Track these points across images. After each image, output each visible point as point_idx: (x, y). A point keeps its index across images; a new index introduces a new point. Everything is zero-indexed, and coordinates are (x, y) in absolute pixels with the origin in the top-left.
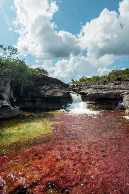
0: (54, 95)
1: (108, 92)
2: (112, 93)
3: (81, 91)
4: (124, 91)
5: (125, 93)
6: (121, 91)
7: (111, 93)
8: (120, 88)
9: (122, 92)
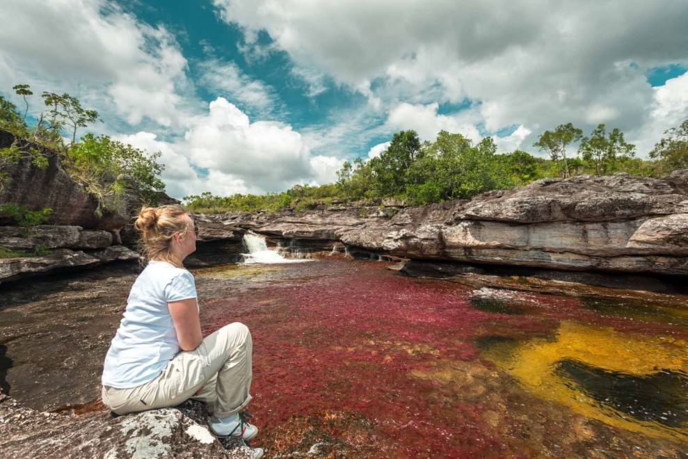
0: (217, 236)
1: (317, 229)
2: (324, 230)
3: (264, 229)
4: (340, 227)
5: (342, 230)
6: (335, 227)
7: (322, 231)
8: (333, 223)
9: (337, 229)
